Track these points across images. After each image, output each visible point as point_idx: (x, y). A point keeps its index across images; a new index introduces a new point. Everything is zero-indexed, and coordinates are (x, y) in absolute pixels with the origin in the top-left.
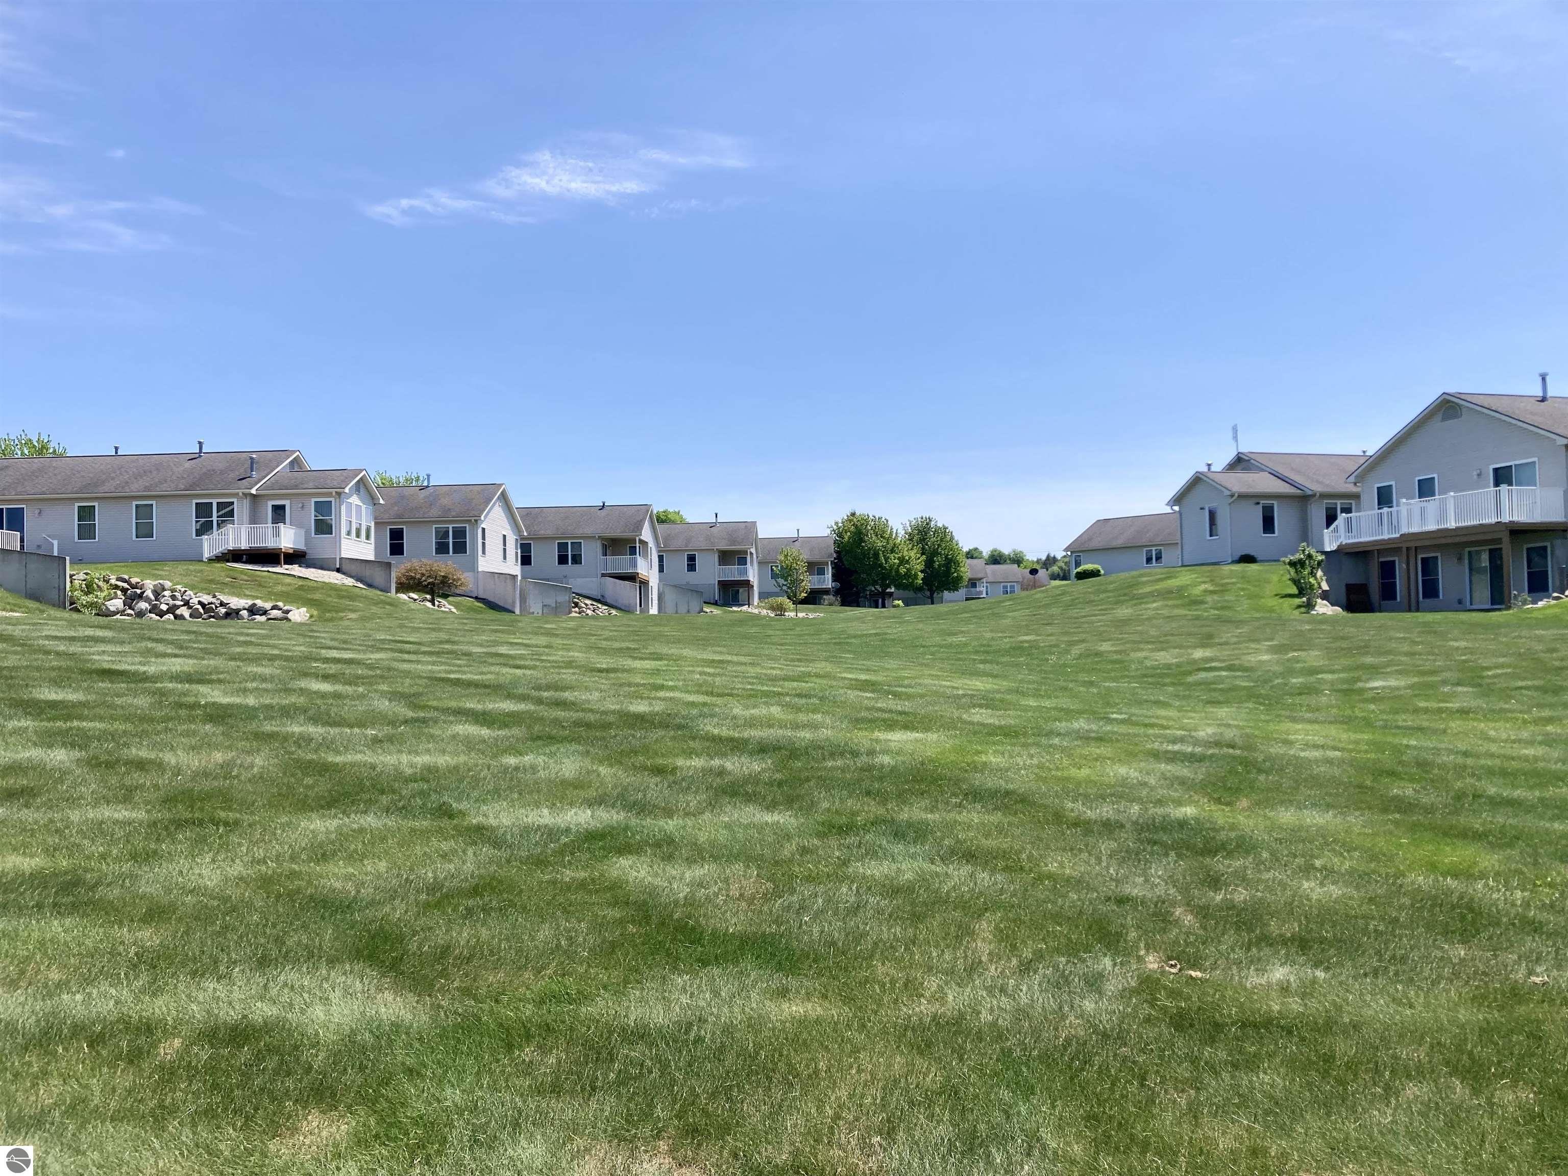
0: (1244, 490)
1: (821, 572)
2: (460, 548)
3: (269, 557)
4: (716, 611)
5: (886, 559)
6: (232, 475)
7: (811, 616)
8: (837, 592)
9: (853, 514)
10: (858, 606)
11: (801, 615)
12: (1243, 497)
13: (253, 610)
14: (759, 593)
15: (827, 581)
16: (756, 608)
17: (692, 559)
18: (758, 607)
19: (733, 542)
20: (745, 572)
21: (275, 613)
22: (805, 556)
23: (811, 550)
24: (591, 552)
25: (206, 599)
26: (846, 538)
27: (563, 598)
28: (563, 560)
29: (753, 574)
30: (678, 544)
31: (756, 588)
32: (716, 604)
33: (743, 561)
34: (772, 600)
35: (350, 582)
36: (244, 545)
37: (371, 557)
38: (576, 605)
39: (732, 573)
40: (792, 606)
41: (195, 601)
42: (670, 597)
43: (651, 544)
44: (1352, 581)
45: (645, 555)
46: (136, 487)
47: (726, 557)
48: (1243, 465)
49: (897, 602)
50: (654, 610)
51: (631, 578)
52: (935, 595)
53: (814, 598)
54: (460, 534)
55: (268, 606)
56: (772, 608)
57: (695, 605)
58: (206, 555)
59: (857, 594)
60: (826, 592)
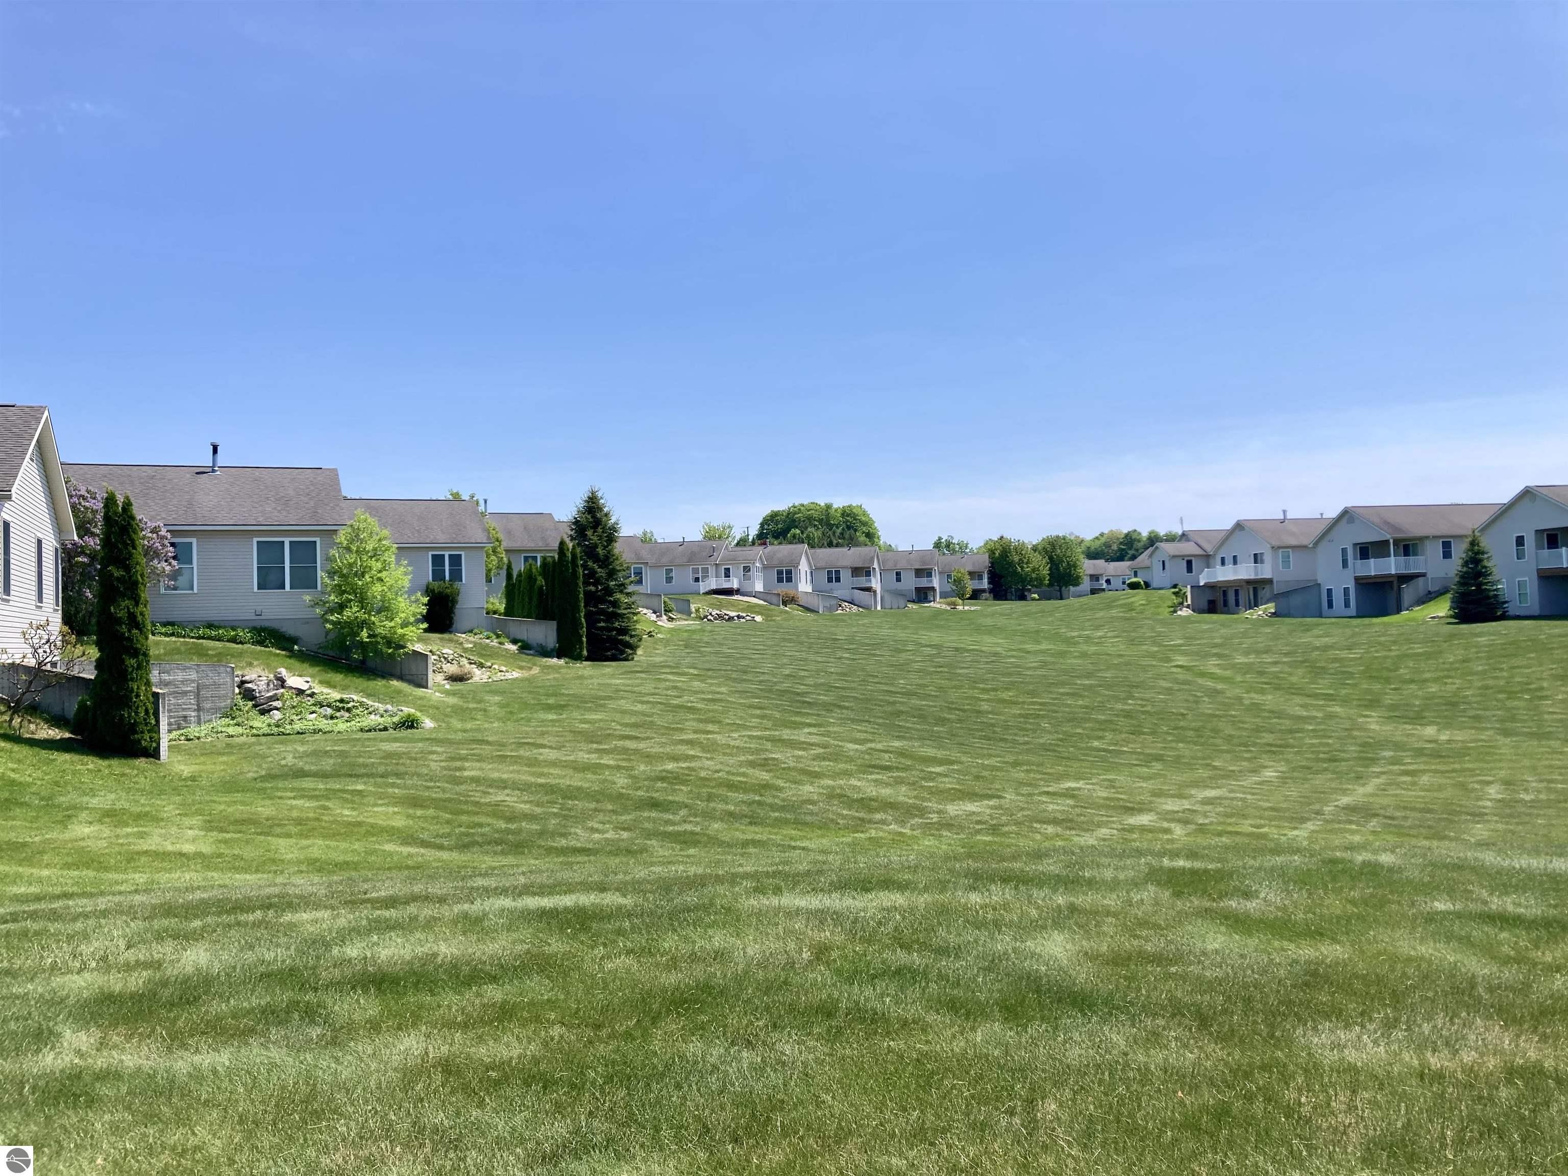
0: (1177, 553)
1: (980, 577)
2: (789, 580)
3: (729, 592)
4: (915, 606)
5: (1022, 568)
6: (704, 554)
7: (973, 608)
8: (991, 591)
9: (1002, 537)
10: (1006, 599)
11: (966, 608)
12: (1174, 557)
13: (739, 617)
14: (940, 592)
15: (985, 584)
16: (938, 604)
17: (898, 574)
18: (940, 603)
19: (924, 563)
20: (931, 581)
21: (748, 618)
22: (970, 568)
23: (974, 564)
24: (845, 575)
25: (718, 612)
26: (997, 555)
27: (834, 602)
28: (830, 580)
29: (936, 582)
30: (889, 565)
31: (938, 591)
32: (913, 601)
33: (929, 575)
34: (949, 600)
35: (761, 602)
36: (714, 587)
37: (762, 590)
38: (840, 606)
39: (923, 582)
40: (960, 601)
41: (713, 613)
42: (888, 598)
43: (877, 569)
44: (1211, 598)
45: (875, 576)
46: (665, 560)
47: (919, 573)
48: (1184, 538)
49: (1033, 595)
50: (879, 608)
51: (869, 589)
52: (1063, 588)
53: (976, 595)
54: (789, 572)
55: (744, 615)
56: (949, 604)
57: (902, 603)
58: (701, 592)
59: (1006, 591)
60: (983, 591)
